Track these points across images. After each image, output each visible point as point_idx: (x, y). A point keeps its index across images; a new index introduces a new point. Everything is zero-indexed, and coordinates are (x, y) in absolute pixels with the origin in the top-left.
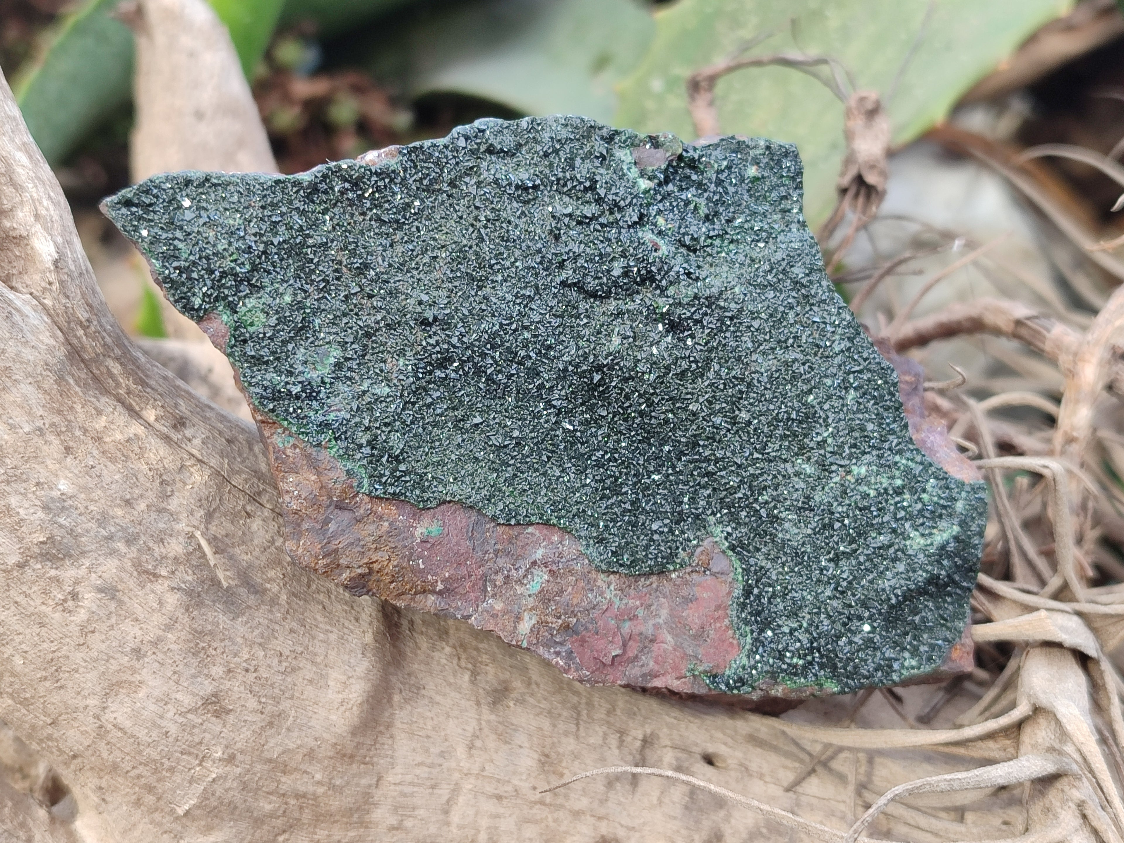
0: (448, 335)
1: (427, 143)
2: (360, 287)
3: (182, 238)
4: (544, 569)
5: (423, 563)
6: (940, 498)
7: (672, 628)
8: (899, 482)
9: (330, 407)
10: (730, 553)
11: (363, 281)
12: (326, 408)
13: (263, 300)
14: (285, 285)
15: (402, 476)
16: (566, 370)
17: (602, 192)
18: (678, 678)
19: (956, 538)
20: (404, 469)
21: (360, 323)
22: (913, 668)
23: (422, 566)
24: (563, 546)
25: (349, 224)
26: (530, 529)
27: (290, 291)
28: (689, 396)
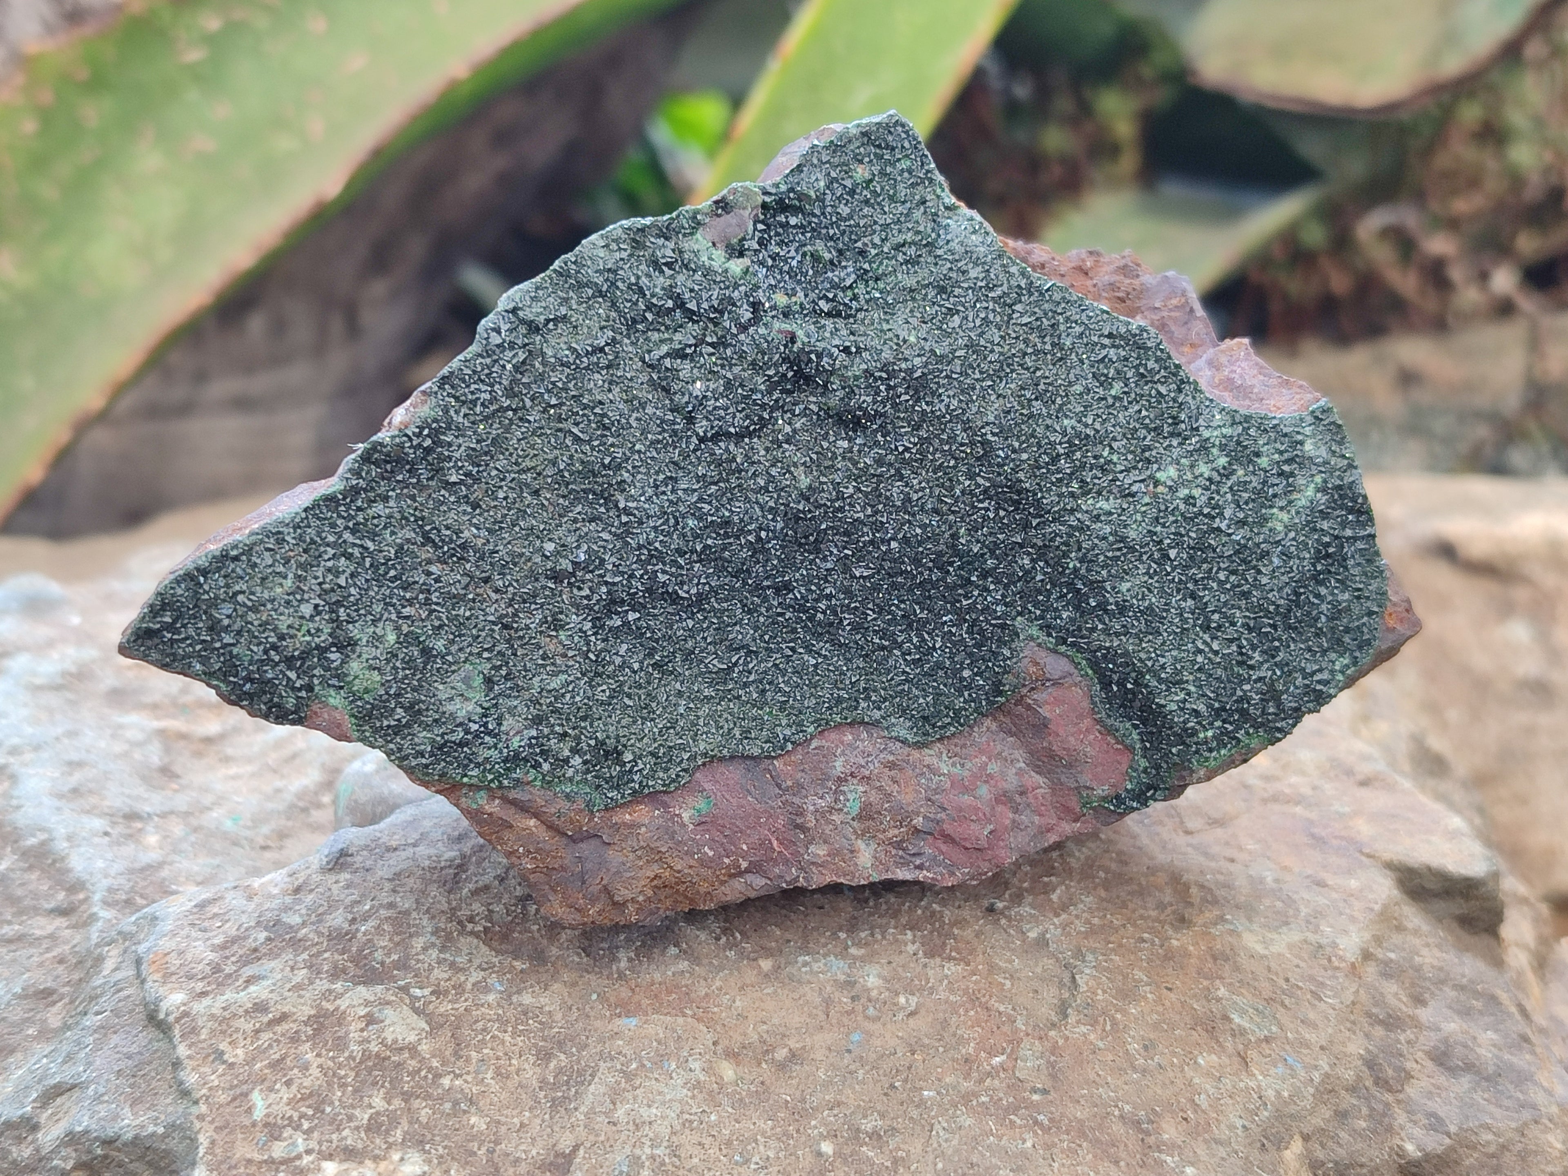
0: (600, 576)
1: (455, 363)
2: (468, 576)
3: (232, 641)
4: (855, 782)
5: (711, 849)
6: (1281, 453)
7: (1039, 767)
8: (1223, 461)
9: (507, 734)
10: (1063, 648)
11: (468, 566)
12: (504, 737)
13: (365, 656)
14: (381, 625)
15: (633, 766)
16: (759, 539)
17: (692, 306)
18: (1076, 821)
19: (1323, 490)
20: (631, 757)
21: (491, 618)
22: (1347, 666)
23: (711, 853)
24: (863, 741)
25: (416, 509)
26: (815, 744)
27: (389, 628)
28: (920, 494)
